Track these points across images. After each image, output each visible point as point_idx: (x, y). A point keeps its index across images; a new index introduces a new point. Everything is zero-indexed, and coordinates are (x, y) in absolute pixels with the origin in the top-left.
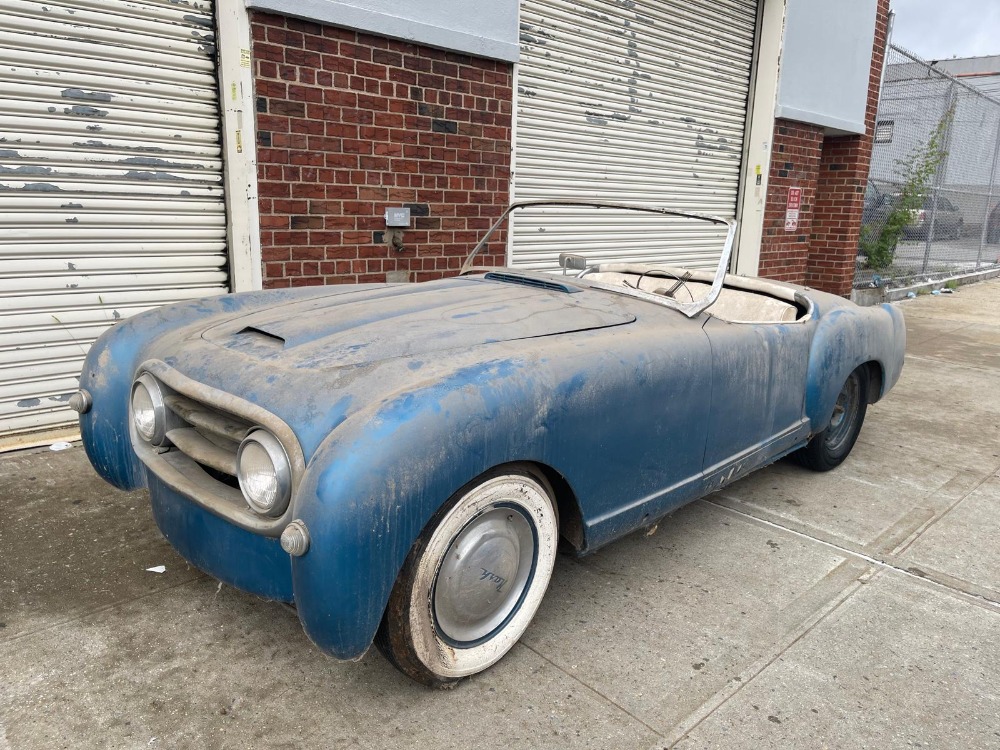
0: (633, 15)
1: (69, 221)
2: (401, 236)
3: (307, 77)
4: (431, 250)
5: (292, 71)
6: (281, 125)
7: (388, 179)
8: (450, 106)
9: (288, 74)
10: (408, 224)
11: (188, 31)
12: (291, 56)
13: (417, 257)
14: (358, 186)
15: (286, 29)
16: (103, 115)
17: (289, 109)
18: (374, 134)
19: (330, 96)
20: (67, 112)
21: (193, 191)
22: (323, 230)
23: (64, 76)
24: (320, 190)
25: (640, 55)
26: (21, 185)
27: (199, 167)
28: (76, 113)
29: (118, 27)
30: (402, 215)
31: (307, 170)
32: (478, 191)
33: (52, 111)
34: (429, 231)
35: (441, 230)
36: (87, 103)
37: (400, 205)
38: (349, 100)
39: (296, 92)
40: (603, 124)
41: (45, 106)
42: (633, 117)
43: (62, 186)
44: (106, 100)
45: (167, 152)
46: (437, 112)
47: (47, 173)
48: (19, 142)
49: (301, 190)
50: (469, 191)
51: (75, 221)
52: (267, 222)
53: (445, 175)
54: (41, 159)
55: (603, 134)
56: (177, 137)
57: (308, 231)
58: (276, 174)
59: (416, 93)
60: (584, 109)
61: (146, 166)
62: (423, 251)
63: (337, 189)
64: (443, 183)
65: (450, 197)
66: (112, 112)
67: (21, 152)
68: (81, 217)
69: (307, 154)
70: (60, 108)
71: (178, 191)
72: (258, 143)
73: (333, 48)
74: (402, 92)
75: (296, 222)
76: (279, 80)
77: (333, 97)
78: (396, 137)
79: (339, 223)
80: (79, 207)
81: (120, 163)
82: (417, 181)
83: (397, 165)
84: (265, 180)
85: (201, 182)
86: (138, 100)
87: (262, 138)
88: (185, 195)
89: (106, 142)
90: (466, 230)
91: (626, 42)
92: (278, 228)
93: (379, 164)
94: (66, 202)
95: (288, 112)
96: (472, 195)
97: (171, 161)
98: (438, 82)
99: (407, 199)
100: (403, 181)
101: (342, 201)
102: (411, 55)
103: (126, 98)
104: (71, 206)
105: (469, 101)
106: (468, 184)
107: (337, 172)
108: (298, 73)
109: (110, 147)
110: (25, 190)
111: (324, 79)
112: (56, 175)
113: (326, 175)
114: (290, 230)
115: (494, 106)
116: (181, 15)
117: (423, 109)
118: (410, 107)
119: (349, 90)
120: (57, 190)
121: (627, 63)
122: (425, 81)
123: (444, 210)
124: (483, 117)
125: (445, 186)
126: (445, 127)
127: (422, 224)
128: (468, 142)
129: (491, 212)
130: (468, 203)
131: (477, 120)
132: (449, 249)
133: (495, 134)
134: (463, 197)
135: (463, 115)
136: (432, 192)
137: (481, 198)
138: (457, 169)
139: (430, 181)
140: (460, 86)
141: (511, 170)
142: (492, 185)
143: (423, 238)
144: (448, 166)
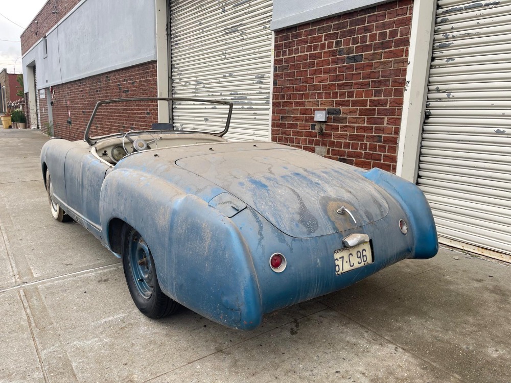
1: (254, 119)
2: (323, 127)
3: (290, 52)
4: (340, 136)
5: (286, 52)
6: (281, 74)
7: (320, 95)
8: (359, 44)
9: (284, 53)
10: (325, 120)
12: (285, 46)
13: (332, 140)
14: (306, 100)
15: (285, 34)
16: (262, 82)
17: (283, 69)
18: (314, 74)
20: (256, 83)
23: (256, 71)
24: (291, 104)
26: (247, 107)
28: (258, 83)
30: (321, 115)
31: (288, 95)
32: (376, 98)
33: (253, 83)
34: (340, 125)
35: (347, 124)
36: (260, 79)
37: (325, 109)
38: (305, 58)
39: (286, 61)
44: (264, 77)
46: (350, 51)
47: (251, 104)
48: (247, 94)
49: (285, 104)
50: (369, 99)
52: (273, 118)
53: (352, 90)
54: (251, 99)
57: (286, 122)
58: (278, 98)
59: (338, 44)
62: (336, 136)
63: (298, 103)
64: (351, 95)
65: (355, 103)
67: (248, 97)
68: (256, 117)
69: (288, 87)
72: (274, 85)
73: (300, 35)
74: (329, 45)
75: (282, 118)
76: (281, 57)
77: (298, 59)
78: (324, 73)
79: (297, 119)
80: (256, 114)
81: (265, 98)
82: (335, 95)
83: (325, 87)
84: (275, 101)
87: (274, 83)
89: (263, 91)
90: (366, 125)
92: (277, 121)
93: (316, 88)
94: (254, 112)
96: (371, 101)
98: (351, 32)
99: (329, 106)
100: (328, 96)
101: (299, 108)
102: (337, 22)
103: (267, 75)
105: (373, 37)
106: (368, 94)
107: (299, 94)
109: (263, 93)
113: (294, 96)
114: (280, 122)
115: (393, 34)
117: (341, 52)
118: (334, 53)
119: (306, 53)
120: (252, 109)
122: (343, 35)
123: (351, 112)
124: (384, 45)
125: (352, 97)
126: (355, 59)
127: (335, 120)
128: (370, 66)
129: (385, 112)
130: (368, 107)
131: (378, 48)
132: (352, 137)
133: (394, 54)
134: (364, 103)
135: (368, 48)
136: (343, 101)
137: (378, 103)
138: (361, 84)
139: (343, 94)
140: (367, 30)
141: (407, 80)
142: (388, 93)
143: (337, 129)
144: (355, 84)
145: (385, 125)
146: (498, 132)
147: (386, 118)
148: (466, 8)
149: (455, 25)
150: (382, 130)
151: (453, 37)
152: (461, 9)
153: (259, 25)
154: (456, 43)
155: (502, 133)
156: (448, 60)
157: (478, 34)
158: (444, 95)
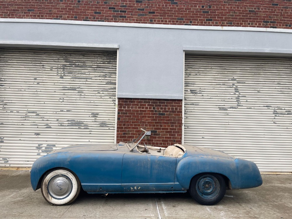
0: (236, 82)
1: (90, 134)
2: (149, 137)
3: (128, 108)
4: (158, 140)
5: (126, 107)
6: (123, 116)
7: (146, 125)
8: (163, 110)
9: (124, 107)
10: (150, 134)
11: (113, 102)
12: (125, 105)
13: (154, 142)
14: (139, 127)
15: (125, 100)
16: (97, 117)
17: (124, 113)
18: (143, 117)
19: (133, 110)
20: (92, 117)
21: (110, 128)
22: (130, 135)
23: (92, 111)
24: (130, 128)
25: (240, 91)
26: (83, 128)
27: (112, 124)
28: (93, 117)
29: (101, 103)
31: (127, 124)
32: (172, 128)
33: (89, 117)
34: (157, 136)
35: (160, 136)
36: (95, 115)
37: (149, 131)
38: (138, 111)
39: (126, 110)
40: (227, 110)
41: (88, 116)
42: (239, 107)
43: (89, 128)
44: (98, 114)
45: (107, 122)
46: (160, 111)
47: (88, 126)
48: (84, 121)
49: (125, 128)
50: (169, 128)
51: (91, 133)
52: (118, 134)
53: (162, 124)
54: (87, 124)
55: (226, 113)
56: (109, 119)
57: (127, 135)
58: (121, 125)
59: (154, 108)
60: (218, 107)
61: (103, 124)
62: (155, 141)
63: (134, 128)
64: (161, 126)
65: (163, 129)
66: (99, 116)
67: (84, 123)
68: (92, 133)
69: (127, 121)
70: (91, 116)
71: (108, 128)
72: (118, 120)
73: (134, 102)
74: (150, 108)
75: (124, 134)
76: (123, 109)
77: (133, 111)
78: (148, 117)
79: (134, 134)
80: (92, 131)
81: (99, 124)
82: (154, 126)
83: (148, 123)
84: (118, 126)
85: (112, 127)
86: (103, 114)
87: (118, 119)
88: (109, 129)
89: (97, 121)
90: (168, 136)
91: (234, 89)
92: (121, 135)
93: (144, 122)
94: (90, 130)
95: (124, 114)
96: (170, 128)
97: (107, 123)
98: (160, 106)
99: (151, 129)
100: (150, 126)
101: (135, 130)
102: (153, 101)
103: (101, 114)
104: (90, 131)
105: (169, 109)
106: (168, 126)
107: (134, 124)
108: (127, 107)
109: (98, 122)
110: (84, 129)
111: (132, 108)
112: (89, 126)
113: (132, 125)
114: (123, 135)
115: (176, 109)
116: (112, 100)
117: (155, 111)
118: (152, 111)
119: (138, 109)
120: (89, 129)
121: (235, 94)
122: (156, 106)
123: (162, 132)
124: (173, 112)
125: (162, 126)
126: (162, 114)
127: (154, 135)
128: (168, 117)
129: (176, 132)
130: (169, 130)
131: (171, 112)
132: (163, 141)
133: (177, 115)
134: (167, 129)
135: (167, 111)
136: (158, 128)
137: (173, 129)
138: (165, 123)
139: (158, 126)
140: (166, 106)
141: (183, 123)
142: (176, 126)
143: (156, 138)
144: (163, 122)
145: (176, 136)
146: (203, 138)
147: (176, 134)
148: (190, 104)
149: (187, 108)
150: (176, 138)
151: (187, 111)
152: (189, 104)
153: (94, 91)
154: (188, 113)
155: (204, 138)
156: (186, 118)
157: (194, 112)
158: (187, 127)
